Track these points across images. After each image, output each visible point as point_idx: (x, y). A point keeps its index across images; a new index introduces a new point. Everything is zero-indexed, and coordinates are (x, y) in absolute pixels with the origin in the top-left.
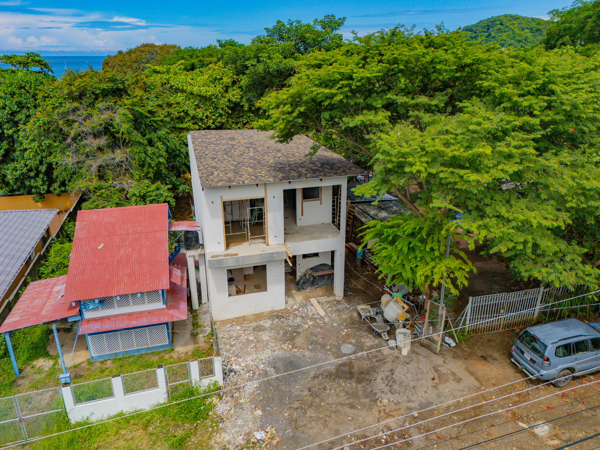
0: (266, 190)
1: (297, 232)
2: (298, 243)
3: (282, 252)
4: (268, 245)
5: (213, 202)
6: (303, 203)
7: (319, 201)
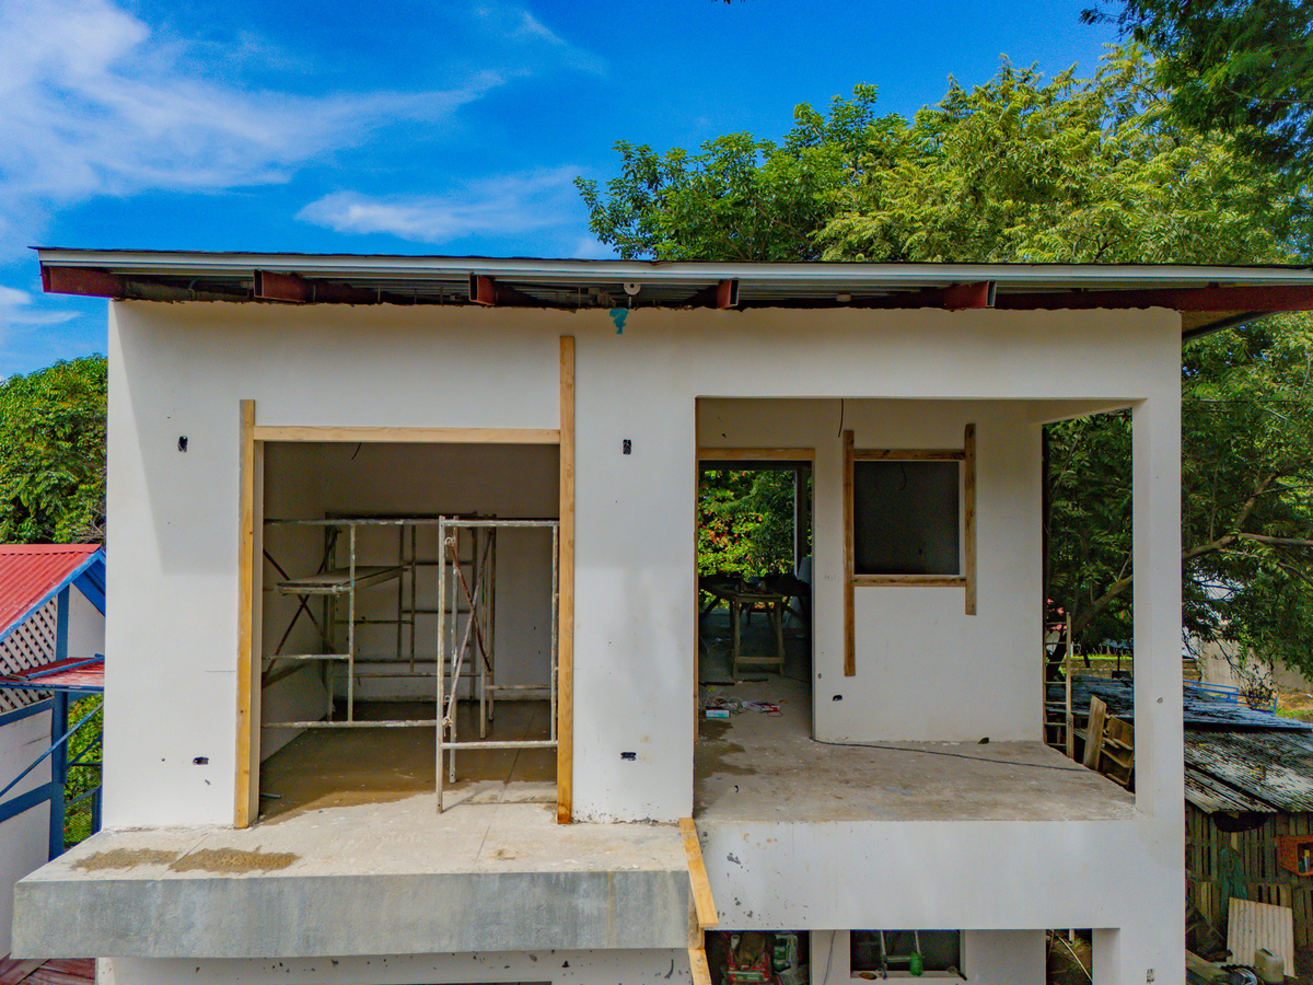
0: (569, 387)
1: (812, 769)
2: (801, 828)
3: (650, 878)
4: (566, 819)
5: (183, 443)
6: (858, 590)
7: (961, 591)
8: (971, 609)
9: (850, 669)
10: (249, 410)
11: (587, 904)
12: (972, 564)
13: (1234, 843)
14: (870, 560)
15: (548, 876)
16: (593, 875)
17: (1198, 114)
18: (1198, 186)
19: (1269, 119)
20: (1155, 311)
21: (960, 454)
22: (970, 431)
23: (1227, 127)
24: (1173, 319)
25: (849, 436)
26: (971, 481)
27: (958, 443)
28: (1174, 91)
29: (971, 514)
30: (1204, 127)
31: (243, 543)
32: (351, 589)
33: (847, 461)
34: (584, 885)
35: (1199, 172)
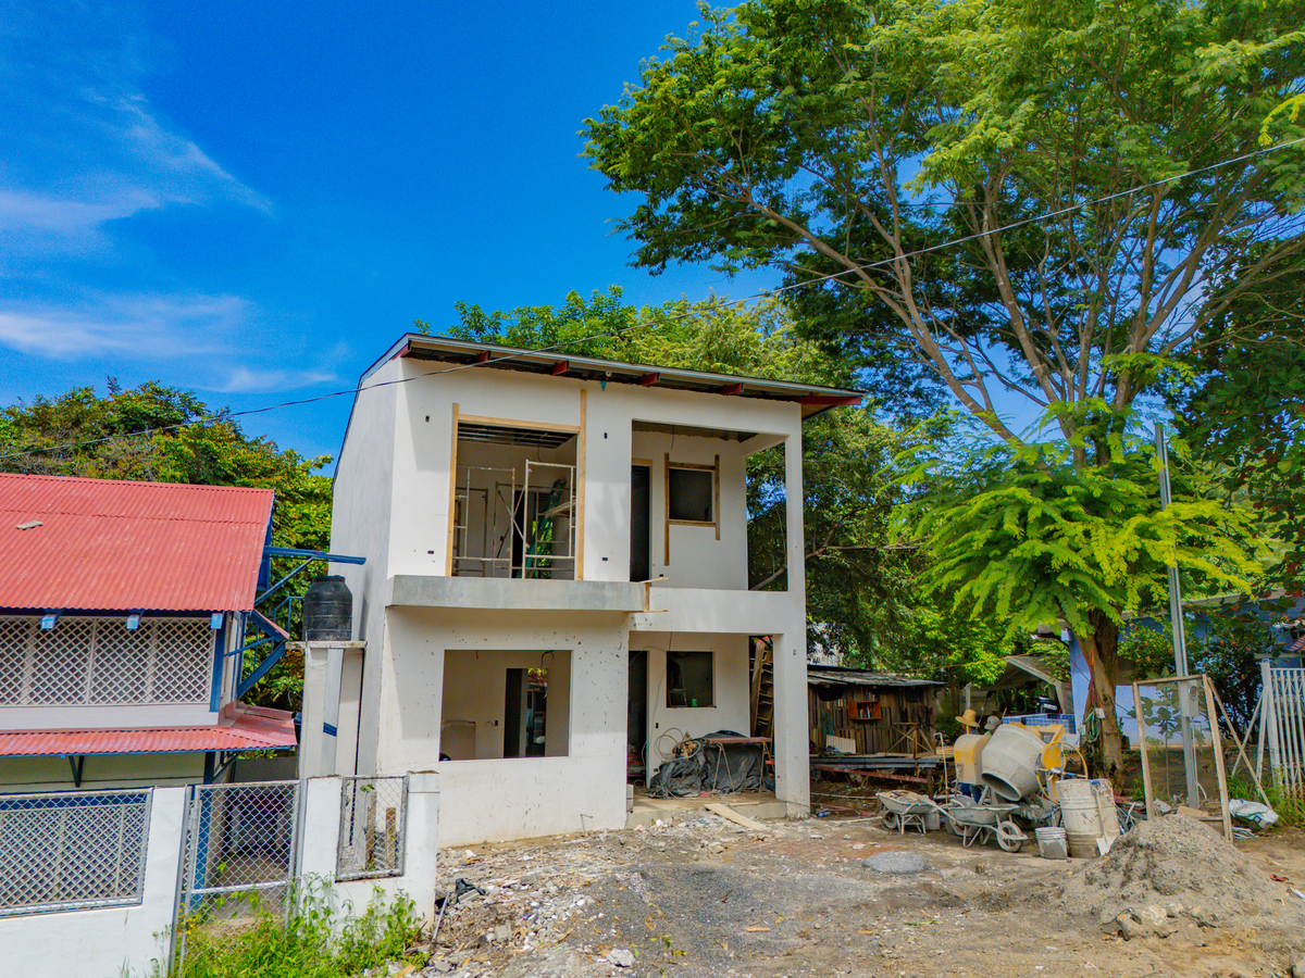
0: (584, 410)
5: (428, 418)
6: (670, 526)
7: (714, 529)
8: (718, 538)
9: (667, 562)
10: (455, 406)
11: (608, 593)
12: (718, 517)
13: (828, 707)
14: (675, 513)
15: (594, 582)
16: (610, 583)
17: (807, 333)
18: (806, 364)
19: (831, 339)
20: (793, 403)
21: (712, 468)
22: (717, 458)
23: (817, 339)
24: (798, 406)
25: (667, 456)
26: (717, 480)
27: (712, 462)
28: (796, 323)
29: (717, 494)
30: (807, 340)
31: (452, 462)
32: (467, 497)
33: (666, 468)
34: (607, 587)
35: (807, 358)
